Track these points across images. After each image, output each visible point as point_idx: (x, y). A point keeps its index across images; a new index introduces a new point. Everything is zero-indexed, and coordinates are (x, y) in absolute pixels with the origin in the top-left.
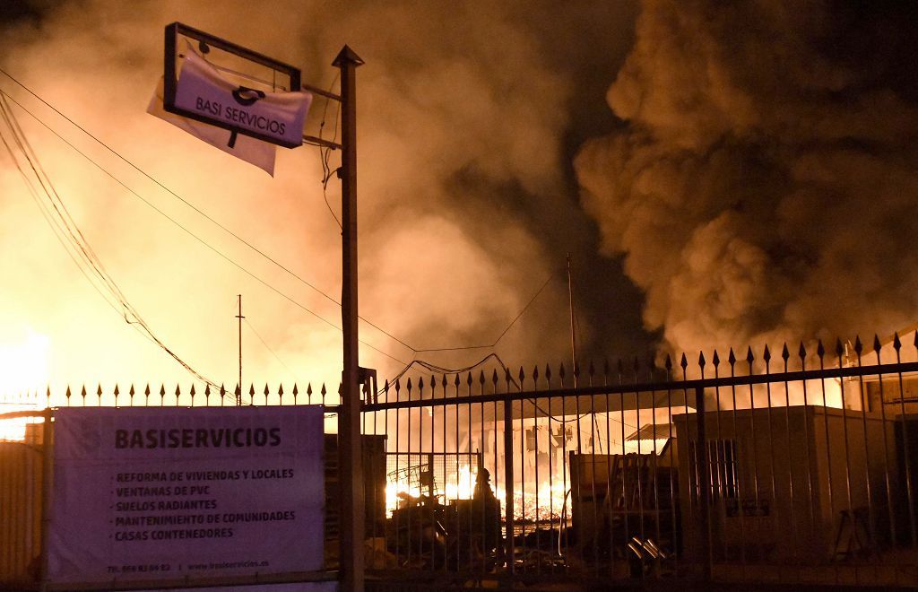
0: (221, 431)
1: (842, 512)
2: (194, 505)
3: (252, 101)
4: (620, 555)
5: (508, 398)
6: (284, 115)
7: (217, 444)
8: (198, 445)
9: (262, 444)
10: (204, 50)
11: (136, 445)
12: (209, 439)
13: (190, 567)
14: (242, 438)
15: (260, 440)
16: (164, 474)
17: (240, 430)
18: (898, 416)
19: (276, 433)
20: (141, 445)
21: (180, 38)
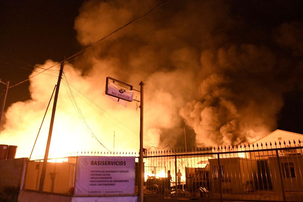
0: (113, 162)
1: (247, 182)
2: (107, 178)
3: (123, 92)
4: (198, 191)
6: (129, 95)
8: (108, 165)
9: (122, 165)
10: (114, 82)
12: (111, 164)
13: (106, 192)
14: (118, 163)
15: (122, 164)
16: (101, 171)
17: (118, 162)
18: (258, 160)
19: (125, 162)
20: (96, 165)
21: (109, 80)
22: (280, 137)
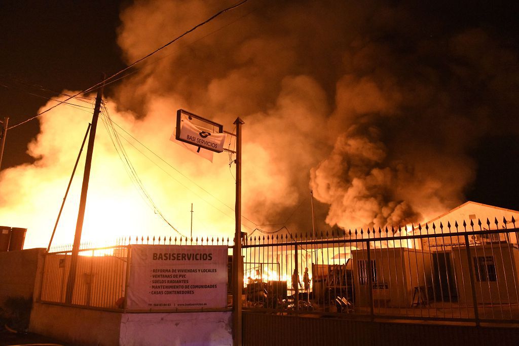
0: (191, 254)
1: (415, 288)
2: (180, 282)
3: (206, 136)
4: (333, 303)
5: (296, 244)
6: (217, 141)
7: (189, 259)
8: (182, 260)
9: (206, 259)
10: (190, 118)
11: (160, 259)
12: (186, 258)
13: (178, 305)
14: (198, 257)
16: (170, 270)
17: (198, 254)
18: (434, 252)
19: (210, 255)
20: (162, 259)
21: (182, 114)
22: (472, 214)
